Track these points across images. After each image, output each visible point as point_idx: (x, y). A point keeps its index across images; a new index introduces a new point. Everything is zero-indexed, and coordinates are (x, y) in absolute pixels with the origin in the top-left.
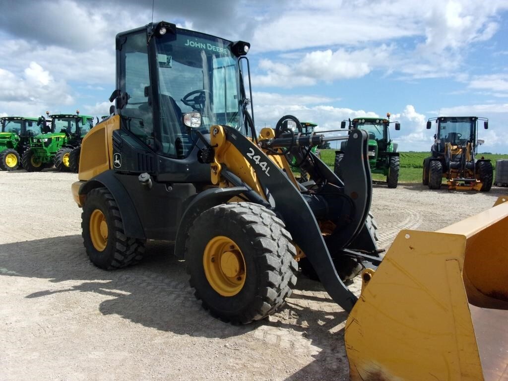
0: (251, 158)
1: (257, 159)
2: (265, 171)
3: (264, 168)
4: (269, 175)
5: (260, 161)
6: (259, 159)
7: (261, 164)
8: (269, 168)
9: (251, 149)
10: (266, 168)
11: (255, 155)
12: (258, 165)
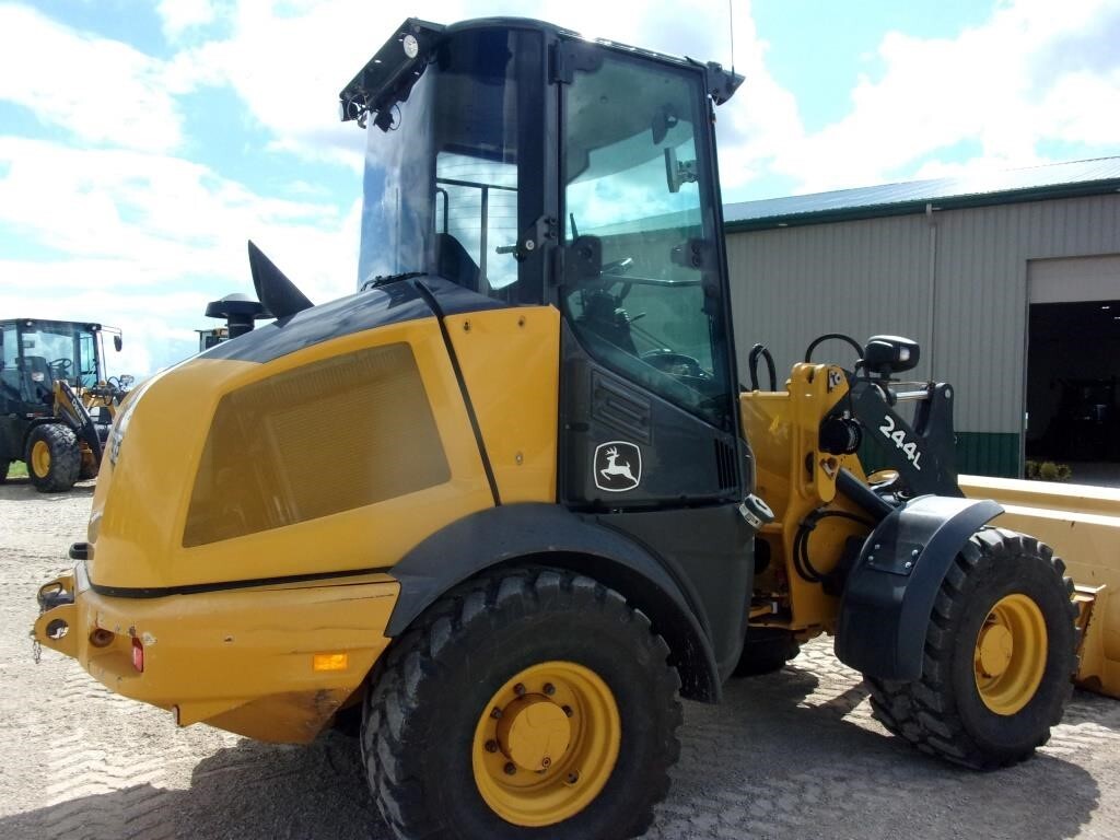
0: (888, 435)
1: (899, 437)
2: (912, 460)
3: (911, 456)
4: (919, 468)
5: (904, 442)
6: (902, 438)
7: (905, 449)
8: (919, 454)
9: (888, 418)
10: (915, 454)
11: (895, 430)
12: (901, 449)
